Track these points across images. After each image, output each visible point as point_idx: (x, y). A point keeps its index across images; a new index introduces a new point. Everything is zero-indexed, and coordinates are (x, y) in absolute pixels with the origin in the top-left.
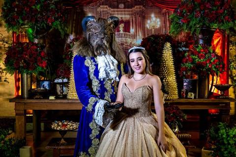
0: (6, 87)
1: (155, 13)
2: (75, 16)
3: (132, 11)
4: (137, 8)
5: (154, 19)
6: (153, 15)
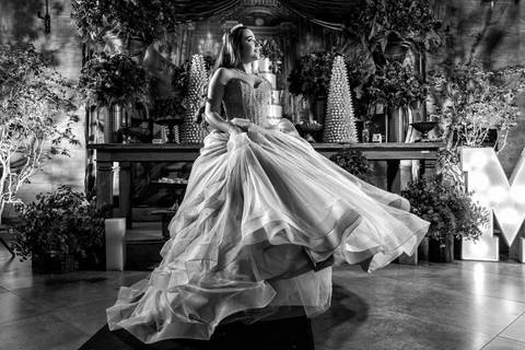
0: (65, 166)
2: (185, 36)
3: (276, 30)
4: (283, 26)
6: (308, 38)
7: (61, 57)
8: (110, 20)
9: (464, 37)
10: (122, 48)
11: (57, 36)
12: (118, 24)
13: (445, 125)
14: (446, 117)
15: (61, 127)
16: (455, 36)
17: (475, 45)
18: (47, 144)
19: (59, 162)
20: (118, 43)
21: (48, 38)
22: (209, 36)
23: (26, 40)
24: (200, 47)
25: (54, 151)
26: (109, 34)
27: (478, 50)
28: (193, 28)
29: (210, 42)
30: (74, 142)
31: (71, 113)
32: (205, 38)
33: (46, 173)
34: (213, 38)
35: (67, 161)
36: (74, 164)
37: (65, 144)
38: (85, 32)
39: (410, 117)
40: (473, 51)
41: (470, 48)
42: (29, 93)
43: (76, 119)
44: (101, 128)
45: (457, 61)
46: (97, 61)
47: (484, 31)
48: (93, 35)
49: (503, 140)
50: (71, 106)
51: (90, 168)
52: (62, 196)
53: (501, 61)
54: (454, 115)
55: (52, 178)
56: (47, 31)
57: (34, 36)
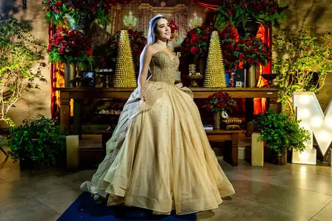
1: (197, 12)
2: (115, 13)
3: (174, 10)
4: (178, 7)
5: (197, 18)
6: (195, 14)
7: (34, 24)
8: (67, 7)
9: (298, 11)
10: (76, 24)
11: (31, 11)
12: (73, 10)
13: (284, 71)
14: (284, 66)
15: (34, 71)
16: (292, 11)
17: (306, 16)
18: (26, 81)
19: (33, 93)
20: (72, 21)
21: (25, 12)
22: (131, 13)
23: (11, 13)
24: (124, 21)
25: (29, 86)
26: (67, 16)
27: (308, 20)
28: (120, 8)
29: (131, 17)
30: (43, 80)
31: (41, 61)
32: (128, 15)
33: (25, 100)
34: (133, 15)
35: (38, 92)
36: (43, 94)
37: (37, 81)
38: (51, 14)
39: (261, 71)
40: (304, 20)
41: (302, 18)
42: (14, 50)
43: (44, 65)
44: (62, 74)
45: (294, 27)
46: (60, 35)
47: (312, 7)
48: (57, 17)
49: (322, 81)
50: (41, 57)
51: (54, 99)
52: (39, 121)
53: (323, 27)
54: (290, 65)
55: (29, 103)
56: (25, 7)
57: (16, 11)
